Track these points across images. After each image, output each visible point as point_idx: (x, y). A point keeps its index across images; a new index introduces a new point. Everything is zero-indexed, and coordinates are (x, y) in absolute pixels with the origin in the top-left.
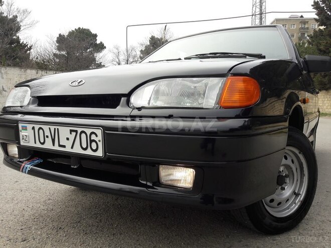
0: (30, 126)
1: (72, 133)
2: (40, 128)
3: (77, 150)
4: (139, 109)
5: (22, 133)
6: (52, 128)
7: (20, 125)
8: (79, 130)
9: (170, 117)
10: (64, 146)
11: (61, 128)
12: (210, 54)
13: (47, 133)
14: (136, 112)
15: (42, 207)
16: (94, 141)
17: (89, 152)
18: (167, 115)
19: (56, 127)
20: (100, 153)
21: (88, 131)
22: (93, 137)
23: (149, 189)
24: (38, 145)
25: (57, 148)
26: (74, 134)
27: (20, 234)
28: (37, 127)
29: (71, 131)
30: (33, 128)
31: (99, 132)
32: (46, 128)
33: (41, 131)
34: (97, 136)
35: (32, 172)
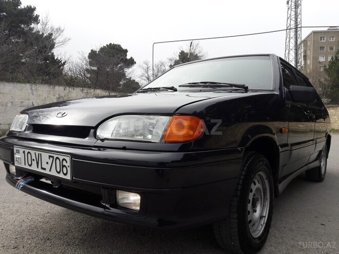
0: (21, 150)
1: (51, 158)
2: (29, 153)
3: (53, 173)
4: (103, 140)
5: (17, 156)
6: (37, 153)
7: (15, 149)
8: (55, 156)
9: (124, 149)
10: (45, 169)
11: (43, 153)
12: (201, 83)
13: (34, 157)
14: (99, 143)
15: (40, 219)
16: (65, 166)
17: (61, 175)
18: (122, 147)
19: (40, 153)
20: (68, 177)
21: (61, 158)
22: (64, 163)
23: (106, 210)
24: (27, 167)
25: (40, 170)
26: (51, 159)
27: (13, 242)
28: (27, 151)
29: (50, 156)
30: (24, 152)
31: (68, 159)
32: (32, 152)
33: (29, 155)
34: (67, 162)
35: (24, 189)
